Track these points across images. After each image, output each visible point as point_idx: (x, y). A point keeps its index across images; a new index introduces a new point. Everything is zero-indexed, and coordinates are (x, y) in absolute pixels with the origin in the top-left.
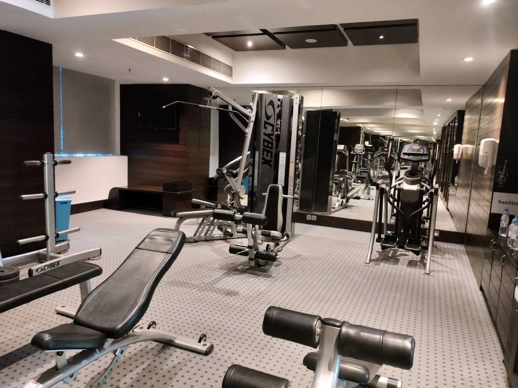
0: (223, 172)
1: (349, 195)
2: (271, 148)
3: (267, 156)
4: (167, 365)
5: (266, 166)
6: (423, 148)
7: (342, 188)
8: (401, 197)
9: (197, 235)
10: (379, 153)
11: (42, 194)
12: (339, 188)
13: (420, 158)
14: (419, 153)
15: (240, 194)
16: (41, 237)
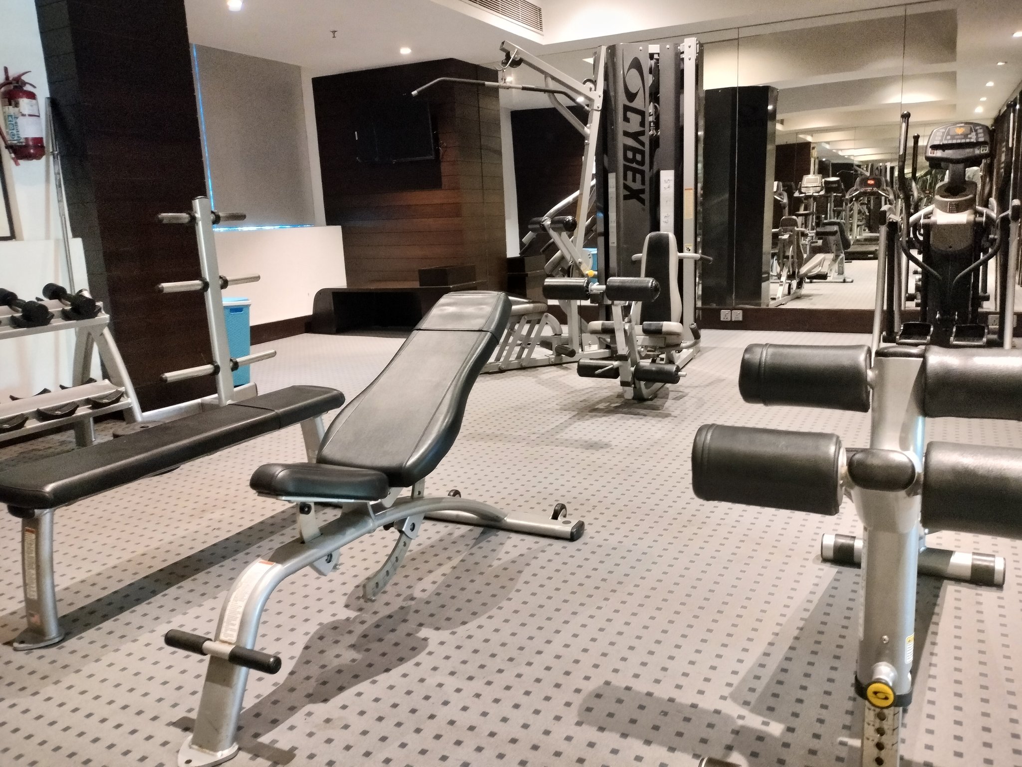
0: (543, 225)
1: (804, 270)
2: (642, 163)
3: (634, 180)
4: (499, 559)
5: (634, 202)
6: (976, 131)
7: (787, 257)
8: (931, 243)
9: (502, 359)
10: (856, 190)
11: (197, 282)
12: (782, 258)
13: (970, 152)
14: (968, 140)
15: (582, 268)
16: (205, 369)
